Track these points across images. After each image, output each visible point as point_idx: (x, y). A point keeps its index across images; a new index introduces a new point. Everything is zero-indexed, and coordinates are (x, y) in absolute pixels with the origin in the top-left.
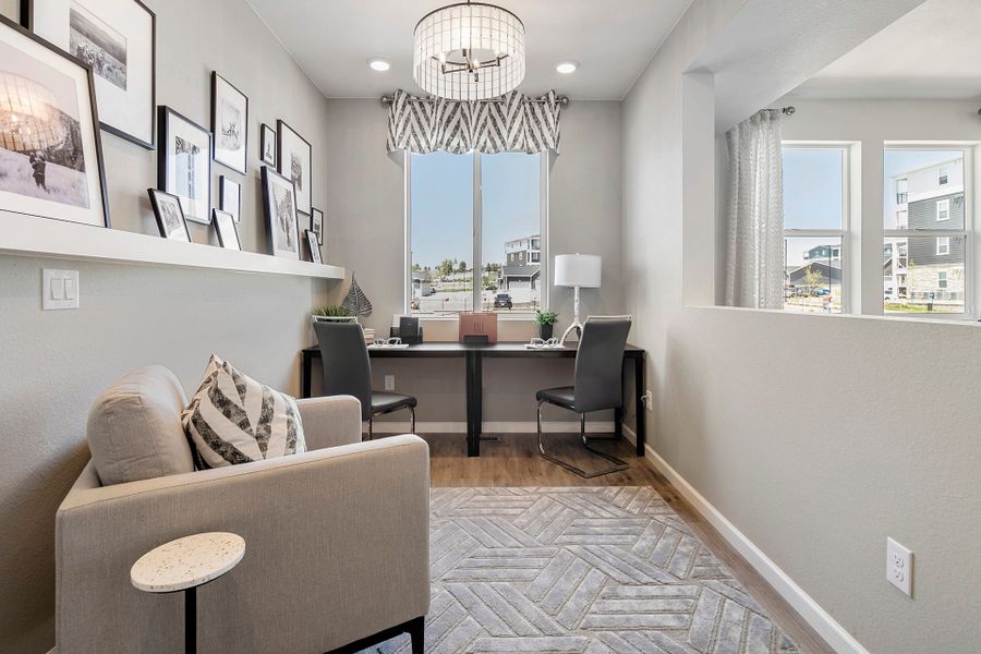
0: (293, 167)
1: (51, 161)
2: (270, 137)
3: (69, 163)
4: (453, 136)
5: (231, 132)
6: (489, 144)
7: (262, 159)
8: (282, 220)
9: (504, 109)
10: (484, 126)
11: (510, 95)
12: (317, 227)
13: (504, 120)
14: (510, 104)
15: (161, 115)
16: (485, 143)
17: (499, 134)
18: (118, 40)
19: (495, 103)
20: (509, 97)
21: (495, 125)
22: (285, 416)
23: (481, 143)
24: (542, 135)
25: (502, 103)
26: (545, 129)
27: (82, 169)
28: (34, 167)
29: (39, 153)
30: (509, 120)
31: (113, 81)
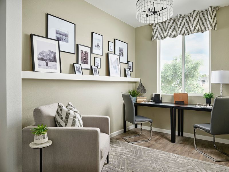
0: (120, 51)
1: (49, 61)
2: (111, 44)
3: (53, 61)
4: (172, 31)
5: (98, 46)
6: (186, 32)
7: (108, 50)
8: (114, 67)
9: (191, 18)
10: (183, 26)
11: (193, 12)
12: (130, 67)
13: (191, 22)
14: (193, 16)
15: (77, 46)
16: (184, 32)
17: (189, 27)
18: (66, 33)
19: (188, 17)
20: (192, 13)
21: (188, 24)
22: (73, 118)
23: (183, 32)
24: (207, 24)
25: (190, 16)
26: (208, 22)
27: (56, 62)
28: (46, 63)
29: (47, 60)
30: (192, 22)
31: (65, 42)
